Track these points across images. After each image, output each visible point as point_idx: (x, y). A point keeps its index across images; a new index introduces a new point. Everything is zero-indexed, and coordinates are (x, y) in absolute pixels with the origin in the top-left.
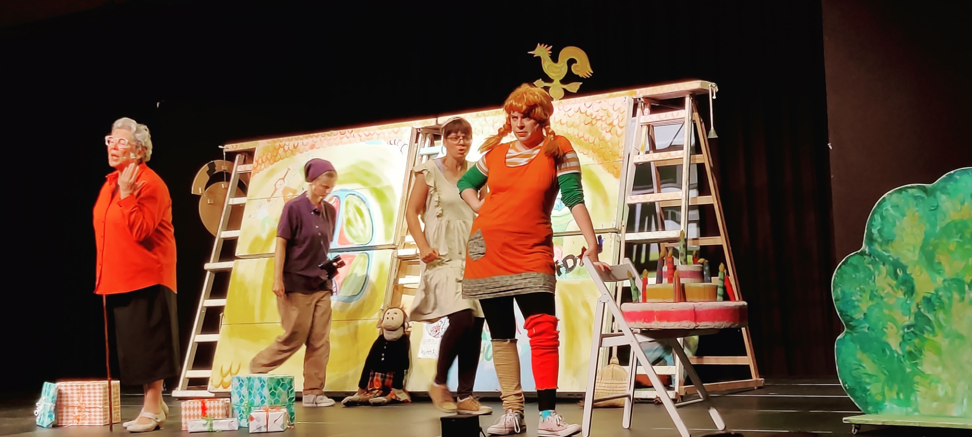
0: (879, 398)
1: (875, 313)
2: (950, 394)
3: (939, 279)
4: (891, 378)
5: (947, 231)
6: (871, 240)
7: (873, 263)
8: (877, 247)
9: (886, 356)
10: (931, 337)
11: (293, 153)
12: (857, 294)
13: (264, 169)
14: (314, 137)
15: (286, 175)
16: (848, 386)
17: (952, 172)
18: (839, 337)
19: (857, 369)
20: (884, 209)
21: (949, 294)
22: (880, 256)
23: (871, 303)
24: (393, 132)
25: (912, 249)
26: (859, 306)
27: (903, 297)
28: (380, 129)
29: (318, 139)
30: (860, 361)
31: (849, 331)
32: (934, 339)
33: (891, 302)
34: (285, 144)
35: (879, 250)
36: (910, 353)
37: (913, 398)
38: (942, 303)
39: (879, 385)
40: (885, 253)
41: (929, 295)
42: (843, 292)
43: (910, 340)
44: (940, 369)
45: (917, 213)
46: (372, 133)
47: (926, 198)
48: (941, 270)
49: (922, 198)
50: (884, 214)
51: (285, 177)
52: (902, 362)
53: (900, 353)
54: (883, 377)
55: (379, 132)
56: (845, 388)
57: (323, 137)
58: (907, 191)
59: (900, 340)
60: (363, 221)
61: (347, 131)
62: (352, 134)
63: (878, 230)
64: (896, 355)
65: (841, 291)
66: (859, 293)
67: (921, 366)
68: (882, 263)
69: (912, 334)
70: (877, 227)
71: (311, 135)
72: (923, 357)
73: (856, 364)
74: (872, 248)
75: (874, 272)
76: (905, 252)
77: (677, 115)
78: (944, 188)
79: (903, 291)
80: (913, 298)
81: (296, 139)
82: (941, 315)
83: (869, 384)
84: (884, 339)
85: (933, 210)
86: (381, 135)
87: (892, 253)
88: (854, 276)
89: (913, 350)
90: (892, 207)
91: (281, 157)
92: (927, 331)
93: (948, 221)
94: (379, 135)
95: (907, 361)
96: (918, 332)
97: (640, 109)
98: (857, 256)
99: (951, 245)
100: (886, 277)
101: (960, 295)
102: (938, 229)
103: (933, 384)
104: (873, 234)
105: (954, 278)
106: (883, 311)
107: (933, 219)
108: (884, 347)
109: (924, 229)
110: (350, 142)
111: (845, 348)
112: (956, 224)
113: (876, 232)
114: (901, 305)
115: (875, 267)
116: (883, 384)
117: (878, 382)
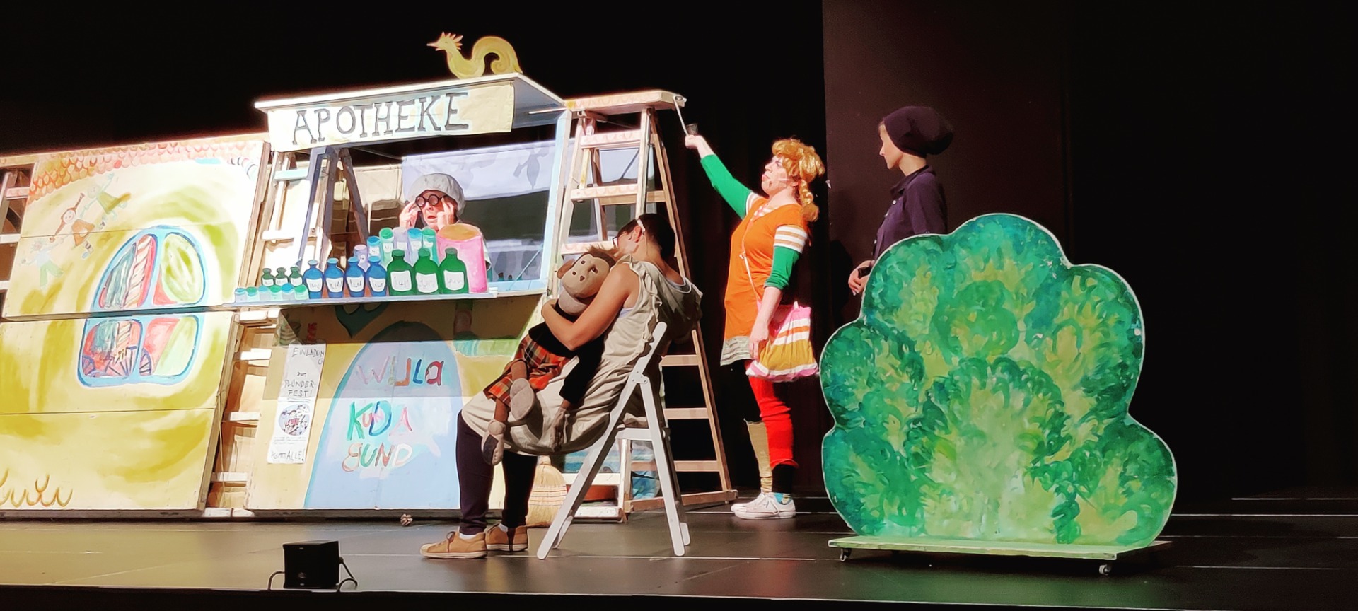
0: (876, 514)
1: (874, 402)
2: (966, 509)
3: (955, 360)
4: (892, 489)
5: (966, 297)
6: (871, 307)
7: (873, 337)
8: (877, 316)
9: (886, 459)
10: (942, 434)
11: (88, 173)
12: (852, 378)
13: (46, 194)
14: (120, 151)
15: (78, 204)
16: (837, 498)
17: (975, 219)
18: (827, 435)
19: (849, 476)
20: (888, 266)
21: (967, 380)
22: (881, 328)
23: (868, 390)
24: (236, 146)
25: (922, 320)
26: (854, 394)
27: (909, 382)
28: (216, 142)
29: (126, 154)
30: (853, 465)
31: (840, 426)
32: (946, 437)
33: (894, 389)
34: (77, 160)
35: (881, 320)
36: (916, 455)
37: (918, 515)
38: (957, 390)
39: (878, 496)
40: (887, 324)
41: (942, 380)
42: (834, 375)
43: (916, 438)
44: (953, 476)
45: (929, 272)
46: (205, 146)
47: (941, 252)
48: (957, 347)
49: (936, 252)
50: (888, 274)
51: (76, 206)
52: (906, 468)
53: (904, 455)
54: (881, 487)
55: (215, 146)
56: (834, 501)
57: (132, 150)
58: (918, 244)
59: (905, 438)
60: (191, 271)
61: (169, 144)
62: (176, 148)
63: (880, 294)
64: (898, 458)
66: (854, 377)
67: (930, 472)
68: (883, 337)
69: (919, 431)
70: (878, 290)
71: (116, 147)
72: (932, 460)
73: (848, 470)
74: (872, 317)
75: (873, 350)
76: (914, 322)
77: (630, 137)
78: (964, 239)
79: (909, 375)
80: (921, 383)
81: (94, 154)
82: (956, 406)
83: (864, 496)
84: (884, 437)
85: (950, 268)
86: (219, 150)
87: (896, 323)
88: (848, 354)
89: (920, 451)
90: (897, 263)
91: (71, 177)
93: (968, 283)
94: (215, 150)
95: (912, 466)
96: (926, 428)
97: (581, 126)
98: (852, 327)
99: (971, 315)
100: (888, 356)
101: (980, 380)
102: (955, 294)
103: (944, 496)
104: (873, 299)
105: (974, 358)
106: (883, 400)
107: (949, 280)
108: (884, 447)
109: (938, 294)
110: (173, 159)
111: (835, 448)
112: (979, 287)
113: (878, 297)
114: (907, 393)
115: (875, 341)
116: (882, 496)
117: (875, 492)
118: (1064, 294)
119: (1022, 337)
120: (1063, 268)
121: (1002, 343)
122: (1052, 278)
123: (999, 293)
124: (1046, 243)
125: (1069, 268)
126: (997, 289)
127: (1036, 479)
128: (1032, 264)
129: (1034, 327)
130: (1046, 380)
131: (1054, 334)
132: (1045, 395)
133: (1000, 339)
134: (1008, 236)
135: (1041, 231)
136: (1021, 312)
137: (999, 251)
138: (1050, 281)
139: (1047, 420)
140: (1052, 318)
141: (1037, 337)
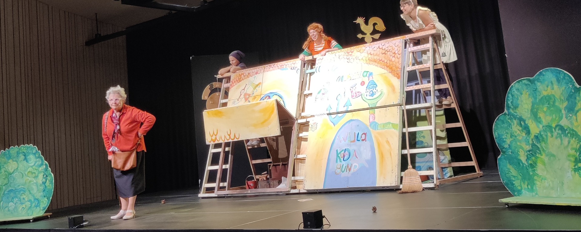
0: (519, 188)
1: (513, 144)
2: (551, 185)
3: (541, 126)
4: (524, 179)
5: (542, 101)
6: (509, 108)
7: (510, 119)
9: (520, 166)
11: (248, 77)
12: (505, 135)
13: (235, 85)
14: (257, 69)
15: (245, 87)
16: (505, 182)
17: (541, 71)
18: (498, 157)
19: (508, 173)
20: (513, 91)
21: (546, 134)
22: (513, 115)
23: (511, 139)
24: (292, 64)
25: (527, 111)
26: (506, 141)
27: (525, 136)
30: (509, 169)
31: (503, 154)
32: (541, 157)
33: (520, 139)
34: (244, 73)
35: (512, 112)
36: (531, 164)
37: (534, 188)
38: (543, 138)
39: (519, 181)
40: (515, 114)
41: (537, 135)
42: (498, 134)
43: (530, 158)
44: (545, 172)
45: (528, 93)
46: (283, 65)
47: (531, 84)
48: (541, 121)
49: (529, 84)
50: (513, 94)
52: (528, 169)
53: (527, 164)
54: (520, 177)
55: (285, 64)
57: (260, 68)
58: (522, 81)
59: (526, 158)
61: (272, 65)
62: (274, 66)
64: (525, 166)
65: (497, 133)
67: (537, 171)
68: (514, 119)
69: (531, 155)
70: (510, 101)
71: (256, 67)
72: (537, 166)
73: (507, 171)
74: (509, 111)
75: (511, 123)
76: (524, 112)
78: (538, 79)
79: (525, 133)
80: (530, 136)
82: (543, 144)
83: (514, 181)
84: (518, 157)
85: (535, 91)
86: (287, 65)
87: (518, 113)
88: (502, 126)
89: (532, 163)
90: (516, 90)
91: (242, 79)
92: (538, 153)
93: (542, 96)
95: (530, 169)
96: (534, 154)
97: (408, 45)
98: (503, 115)
99: (544, 108)
100: (516, 126)
101: (551, 134)
102: (538, 100)
103: (543, 180)
104: (509, 104)
105: (547, 125)
106: (517, 143)
107: (535, 95)
108: (519, 161)
109: (531, 101)
110: (273, 70)
111: (502, 163)
112: (546, 97)
113: (510, 103)
114: (525, 140)
115: (511, 120)
116: (521, 181)
117: (518, 179)
118: (577, 98)
119: (564, 116)
120: (576, 87)
121: (557, 119)
122: (572, 92)
123: (554, 99)
124: (568, 78)
125: (578, 87)
126: (552, 97)
127: (576, 173)
128: (564, 87)
129: (568, 112)
130: (575, 133)
131: (576, 114)
132: (575, 139)
133: (556, 117)
134: (554, 76)
135: (566, 73)
136: (563, 106)
137: (552, 83)
138: (572, 93)
139: (577, 149)
140: (574, 108)
141: (569, 116)
